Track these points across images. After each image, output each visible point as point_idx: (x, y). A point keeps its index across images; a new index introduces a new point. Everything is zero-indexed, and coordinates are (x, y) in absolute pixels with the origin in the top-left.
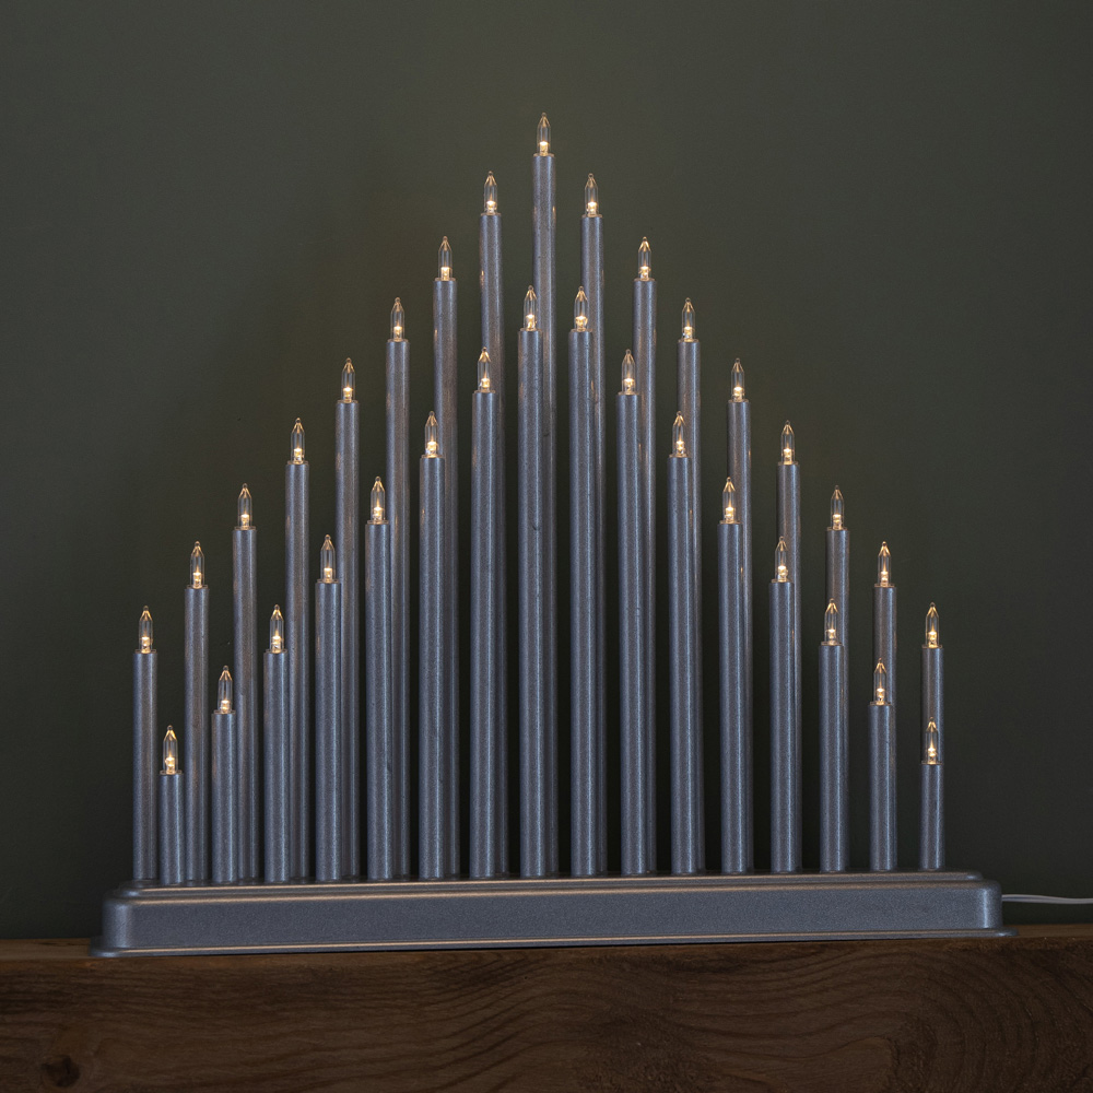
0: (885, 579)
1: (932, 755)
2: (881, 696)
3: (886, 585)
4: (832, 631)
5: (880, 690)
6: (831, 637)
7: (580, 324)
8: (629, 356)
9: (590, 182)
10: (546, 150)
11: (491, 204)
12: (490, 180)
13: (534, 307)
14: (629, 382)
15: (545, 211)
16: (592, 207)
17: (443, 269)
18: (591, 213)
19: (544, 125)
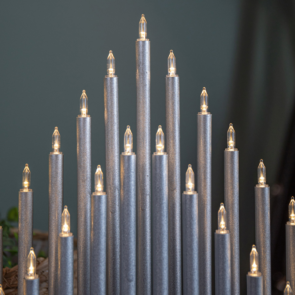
7: (159, 149)
8: (190, 169)
9: (171, 55)
10: (144, 37)
11: (111, 70)
12: (111, 56)
13: (131, 139)
14: (190, 184)
15: (144, 74)
16: (172, 70)
17: (82, 110)
18: (171, 74)
19: (143, 22)
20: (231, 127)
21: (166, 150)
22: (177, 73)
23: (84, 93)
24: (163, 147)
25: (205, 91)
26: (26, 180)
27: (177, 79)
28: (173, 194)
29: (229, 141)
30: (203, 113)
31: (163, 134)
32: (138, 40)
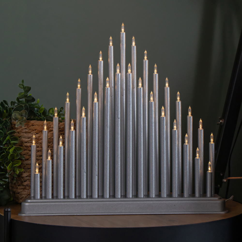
0: (201, 127)
1: (210, 170)
2: (198, 156)
3: (201, 129)
4: (187, 141)
5: (198, 155)
6: (186, 142)
7: (129, 72)
8: (140, 79)
9: (133, 38)
10: (123, 31)
11: (111, 43)
12: (111, 38)
13: (119, 68)
14: (140, 84)
15: (123, 45)
16: (134, 44)
17: (100, 58)
18: (133, 45)
19: (123, 26)
20: (156, 65)
21: (131, 72)
22: (135, 45)
23: (101, 52)
24: (131, 71)
25: (146, 51)
26: (79, 84)
27: (135, 47)
28: (134, 90)
29: (155, 70)
30: (145, 60)
31: (130, 66)
32: (121, 32)
